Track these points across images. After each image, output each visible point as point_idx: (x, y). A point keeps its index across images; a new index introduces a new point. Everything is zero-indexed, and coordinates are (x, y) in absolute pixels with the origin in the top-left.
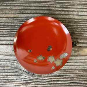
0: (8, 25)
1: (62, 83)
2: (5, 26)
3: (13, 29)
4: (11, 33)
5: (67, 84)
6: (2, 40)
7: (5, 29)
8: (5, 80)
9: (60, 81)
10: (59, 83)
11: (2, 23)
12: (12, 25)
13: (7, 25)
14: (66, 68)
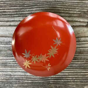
0: (17, 4)
1: (77, 66)
2: (13, 6)
3: (22, 9)
4: (20, 13)
5: (83, 67)
6: (10, 21)
7: (12, 9)
8: (15, 65)
9: (74, 64)
10: (74, 66)
11: (9, 2)
12: (21, 4)
13: (15, 4)
14: (81, 50)
